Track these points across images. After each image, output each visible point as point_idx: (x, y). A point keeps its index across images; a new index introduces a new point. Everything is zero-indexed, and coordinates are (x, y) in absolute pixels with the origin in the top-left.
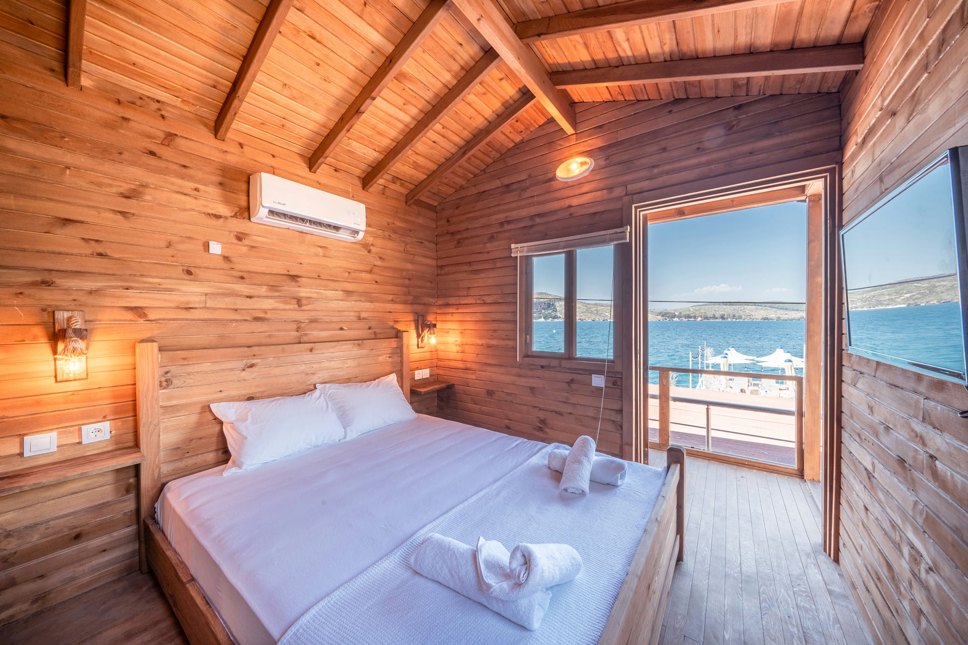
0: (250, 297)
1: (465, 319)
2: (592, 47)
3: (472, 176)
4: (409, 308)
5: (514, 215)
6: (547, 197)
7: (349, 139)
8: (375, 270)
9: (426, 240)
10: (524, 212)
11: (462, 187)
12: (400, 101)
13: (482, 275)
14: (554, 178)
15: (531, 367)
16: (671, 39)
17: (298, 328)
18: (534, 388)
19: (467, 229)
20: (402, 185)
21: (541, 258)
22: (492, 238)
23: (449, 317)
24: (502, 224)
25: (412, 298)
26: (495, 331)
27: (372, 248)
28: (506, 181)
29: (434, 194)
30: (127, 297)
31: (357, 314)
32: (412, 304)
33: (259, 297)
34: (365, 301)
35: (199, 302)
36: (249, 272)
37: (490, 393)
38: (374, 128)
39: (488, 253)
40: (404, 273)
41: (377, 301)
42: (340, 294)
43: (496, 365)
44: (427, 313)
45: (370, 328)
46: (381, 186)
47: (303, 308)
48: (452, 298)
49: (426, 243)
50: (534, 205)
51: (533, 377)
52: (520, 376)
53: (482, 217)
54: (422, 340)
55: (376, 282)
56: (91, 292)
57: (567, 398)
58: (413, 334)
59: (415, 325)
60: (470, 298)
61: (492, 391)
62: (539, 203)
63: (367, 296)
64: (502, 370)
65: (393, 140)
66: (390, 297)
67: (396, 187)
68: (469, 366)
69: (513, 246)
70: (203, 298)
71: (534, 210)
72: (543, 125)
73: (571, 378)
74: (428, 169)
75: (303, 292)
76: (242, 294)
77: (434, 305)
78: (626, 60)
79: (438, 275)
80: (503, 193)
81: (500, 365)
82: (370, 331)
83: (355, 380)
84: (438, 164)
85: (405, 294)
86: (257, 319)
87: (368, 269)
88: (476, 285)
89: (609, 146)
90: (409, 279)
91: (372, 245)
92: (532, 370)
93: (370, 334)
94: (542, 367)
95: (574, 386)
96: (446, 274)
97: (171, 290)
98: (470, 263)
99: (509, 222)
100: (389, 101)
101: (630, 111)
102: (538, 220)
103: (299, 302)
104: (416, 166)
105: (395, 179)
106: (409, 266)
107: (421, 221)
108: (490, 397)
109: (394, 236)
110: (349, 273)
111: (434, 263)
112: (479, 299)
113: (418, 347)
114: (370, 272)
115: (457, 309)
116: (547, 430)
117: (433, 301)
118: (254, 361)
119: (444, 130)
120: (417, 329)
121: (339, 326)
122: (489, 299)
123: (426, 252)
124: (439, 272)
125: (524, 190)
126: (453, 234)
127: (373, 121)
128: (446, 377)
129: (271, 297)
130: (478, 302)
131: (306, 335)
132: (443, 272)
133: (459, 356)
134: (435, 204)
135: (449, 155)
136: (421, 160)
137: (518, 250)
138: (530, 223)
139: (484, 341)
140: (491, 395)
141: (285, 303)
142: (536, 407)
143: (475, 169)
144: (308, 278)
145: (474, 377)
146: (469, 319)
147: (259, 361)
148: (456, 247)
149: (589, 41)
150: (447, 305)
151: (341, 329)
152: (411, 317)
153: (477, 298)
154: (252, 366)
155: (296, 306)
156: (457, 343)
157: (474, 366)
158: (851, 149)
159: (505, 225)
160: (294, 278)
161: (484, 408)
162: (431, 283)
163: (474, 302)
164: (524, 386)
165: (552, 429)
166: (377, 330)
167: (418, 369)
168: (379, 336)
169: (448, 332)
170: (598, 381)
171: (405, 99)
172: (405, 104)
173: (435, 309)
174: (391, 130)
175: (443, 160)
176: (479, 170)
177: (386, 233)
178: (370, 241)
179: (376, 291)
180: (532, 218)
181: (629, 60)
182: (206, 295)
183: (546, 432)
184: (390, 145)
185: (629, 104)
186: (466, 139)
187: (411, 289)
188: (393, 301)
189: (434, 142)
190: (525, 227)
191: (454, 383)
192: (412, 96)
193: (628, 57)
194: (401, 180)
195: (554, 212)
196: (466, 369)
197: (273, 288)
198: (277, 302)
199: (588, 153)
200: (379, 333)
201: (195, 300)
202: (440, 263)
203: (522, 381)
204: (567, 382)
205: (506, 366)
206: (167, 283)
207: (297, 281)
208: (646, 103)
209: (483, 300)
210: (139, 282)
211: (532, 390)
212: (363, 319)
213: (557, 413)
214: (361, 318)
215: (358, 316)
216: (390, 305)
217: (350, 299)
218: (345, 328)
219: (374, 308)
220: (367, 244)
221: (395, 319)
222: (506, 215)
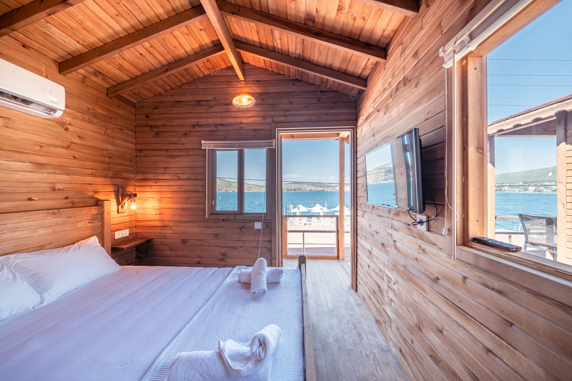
1: (163, 190)
2: (261, 34)
3: (170, 88)
4: (108, 181)
5: (203, 121)
6: (227, 114)
7: (47, 22)
8: (73, 146)
9: (126, 128)
10: (211, 121)
11: (160, 94)
12: (114, 12)
13: (178, 159)
14: (231, 104)
15: (216, 221)
16: (300, 48)
18: (218, 234)
19: (165, 125)
20: (104, 79)
21: (222, 152)
22: (186, 134)
23: (148, 189)
24: (194, 126)
25: (112, 173)
26: (188, 198)
27: (69, 126)
28: (198, 98)
29: (135, 93)
31: (51, 186)
32: (112, 178)
34: (61, 174)
37: (184, 242)
38: (80, 23)
39: (183, 144)
40: (105, 153)
41: (75, 174)
42: (28, 166)
43: (189, 222)
44: (128, 185)
45: (66, 198)
46: (81, 76)
48: (151, 174)
49: (126, 131)
50: (218, 118)
51: (217, 227)
52: (208, 227)
53: (177, 118)
54: (122, 207)
55: (74, 157)
57: (239, 238)
58: (114, 202)
59: (115, 194)
60: (167, 175)
61: (185, 240)
62: (221, 117)
63: (65, 170)
64: (194, 224)
65: (100, 40)
66: (90, 172)
67: (98, 80)
68: (166, 224)
69: (203, 142)
71: (217, 121)
72: (224, 69)
73: (242, 225)
74: (132, 74)
77: (133, 179)
78: (277, 49)
79: (136, 156)
80: (194, 105)
81: (193, 222)
82: (67, 201)
83: (49, 246)
84: (142, 72)
85: (105, 169)
87: (65, 144)
88: (173, 166)
89: (264, 94)
90: (110, 158)
91: (70, 124)
92: (216, 222)
93: (67, 203)
94: (223, 220)
95: (244, 230)
96: (145, 156)
98: (167, 150)
99: (199, 126)
100: (102, 6)
101: (275, 78)
102: (220, 128)
104: (121, 68)
105: (97, 73)
106: (109, 147)
107: (121, 112)
108: (184, 244)
109: (94, 120)
110: (41, 146)
111: (133, 146)
112: (175, 176)
113: (118, 213)
114: (68, 148)
115: (156, 183)
116: (227, 260)
117: (133, 176)
119: (151, 48)
120: (117, 198)
121: (27, 197)
122: (183, 177)
123: (126, 138)
124: (138, 154)
125: (211, 106)
126: (151, 127)
127: (80, 17)
128: (144, 234)
130: (174, 178)
132: (141, 154)
133: (157, 217)
134: (135, 102)
135: (153, 68)
136: (126, 65)
137: (206, 145)
138: (214, 129)
139: (179, 206)
140: (185, 243)
142: (219, 246)
143: (173, 84)
145: (171, 231)
146: (167, 190)
148: (154, 137)
149: (260, 30)
150: (146, 180)
151: (30, 199)
152: (111, 189)
153: (173, 175)
156: (155, 208)
157: (171, 224)
158: (360, 121)
159: (197, 127)
161: (179, 253)
162: (131, 162)
163: (171, 178)
164: (210, 234)
165: (230, 258)
166: (75, 200)
167: (118, 230)
168: (77, 205)
169: (146, 200)
170: (258, 226)
171: (118, 11)
172: (117, 15)
173: (134, 183)
174: (100, 31)
175: (147, 70)
176: (176, 85)
177: (85, 116)
178: (68, 120)
179: (74, 165)
180: (216, 125)
181: (279, 50)
183: (225, 261)
184: (97, 43)
185: (273, 73)
186: (169, 61)
187: (111, 165)
188: (93, 175)
189: (141, 54)
190: (211, 131)
191: (153, 237)
192: (126, 12)
193: (278, 48)
194: (104, 75)
195: (232, 124)
196: (164, 226)
199: (252, 94)
200: (77, 202)
202: (139, 147)
203: (209, 231)
204: (239, 228)
205: (197, 222)
208: (281, 76)
209: (179, 177)
211: (216, 235)
212: (58, 190)
213: (233, 248)
214: (56, 189)
215: (52, 188)
216: (90, 178)
217: (42, 171)
218: (35, 198)
219: (71, 180)
220: (65, 123)
221: (95, 190)
222: (197, 120)
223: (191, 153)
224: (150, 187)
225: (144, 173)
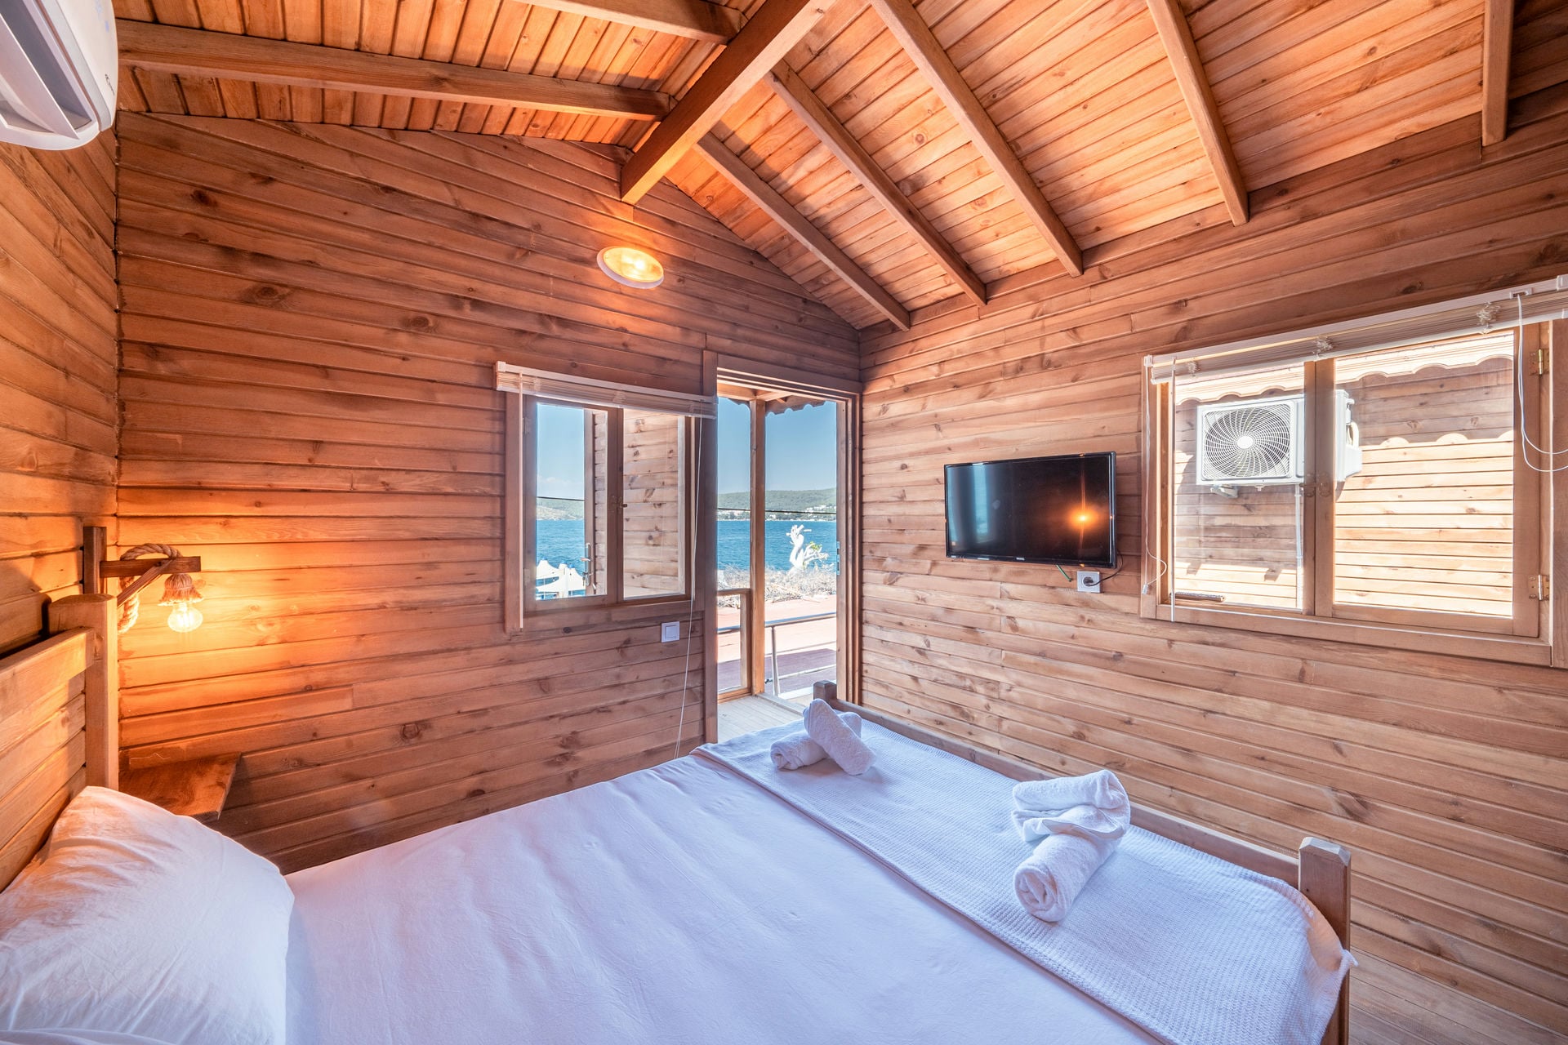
2: (772, 138)
3: (347, 121)
4: (62, 495)
5: (493, 292)
6: (578, 291)
9: (97, 228)
10: (524, 300)
11: (292, 126)
13: (378, 414)
14: (591, 262)
15: (543, 635)
18: (547, 678)
19: (311, 264)
22: (418, 324)
24: (456, 301)
25: (71, 452)
26: (429, 565)
28: (472, 204)
32: (71, 478)
37: (411, 732)
39: (404, 358)
40: (55, 344)
43: (435, 652)
50: (547, 295)
51: (543, 657)
52: (511, 662)
53: (380, 253)
57: (618, 676)
60: (324, 472)
61: (418, 723)
62: (558, 296)
64: (459, 660)
68: (318, 677)
69: (502, 366)
71: (547, 305)
73: (625, 638)
77: (112, 485)
79: (126, 373)
80: (458, 226)
81: (449, 650)
85: (57, 436)
88: (353, 438)
89: (684, 263)
94: (566, 630)
95: (630, 652)
98: (325, 371)
99: (477, 304)
101: (712, 229)
102: (555, 329)
108: (414, 741)
112: (367, 480)
115: (257, 505)
116: (580, 754)
122: (407, 483)
123: (99, 278)
124: (134, 363)
125: (528, 252)
126: (229, 251)
128: (182, 744)
130: (362, 487)
132: (162, 367)
133: (271, 654)
135: (380, 46)
137: (510, 376)
138: (536, 328)
140: (418, 735)
142: (552, 717)
145: (347, 704)
146: (324, 537)
148: (246, 303)
153: (356, 475)
156: (254, 615)
157: (342, 674)
159: (467, 307)
163: (346, 486)
164: (521, 682)
165: (589, 745)
170: (671, 632)
173: (114, 502)
180: (544, 318)
181: (780, 185)
183: (576, 759)
185: (705, 214)
186: (461, 54)
187: (71, 415)
190: (523, 332)
191: (241, 748)
193: (785, 182)
195: (594, 328)
196: (308, 689)
199: (657, 253)
203: (518, 672)
204: (617, 648)
208: (725, 232)
209: (384, 484)
211: (543, 684)
213: (599, 711)
222: (467, 283)
223: (441, 398)
224: (225, 524)
225: (180, 457)
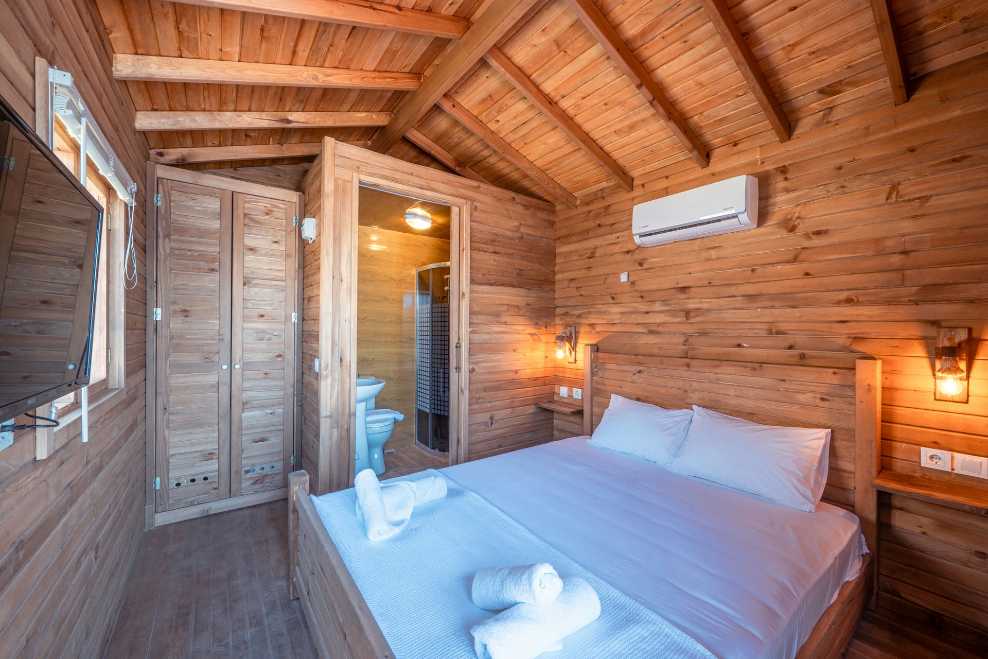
0: (647, 313)
8: (804, 255)
12: (680, 46)
17: (686, 341)
20: (857, 84)
25: (914, 290)
27: (797, 222)
30: (588, 318)
31: (766, 327)
32: (913, 302)
33: (653, 312)
34: (782, 307)
35: (618, 319)
36: (647, 291)
38: (701, 85)
40: (889, 244)
41: (808, 305)
42: (739, 302)
45: (791, 347)
46: (818, 114)
47: (691, 320)
55: (807, 274)
56: (579, 316)
59: (927, 346)
63: (787, 299)
66: (843, 295)
70: (619, 316)
75: (692, 305)
76: (641, 310)
82: (791, 352)
85: (890, 285)
86: (651, 332)
87: (790, 257)
90: (905, 253)
91: (798, 218)
93: (790, 356)
97: (605, 312)
103: (687, 313)
105: (829, 89)
106: (908, 226)
109: (854, 183)
110: (753, 270)
113: (935, 398)
114: (795, 260)
118: (641, 368)
121: (738, 342)
127: (690, 83)
129: (662, 312)
131: (693, 349)
141: (673, 316)
144: (698, 287)
147: (645, 368)
151: (739, 346)
152: (915, 330)
154: (640, 372)
155: (684, 319)
160: (684, 289)
166: (808, 352)
167: (935, 445)
168: (809, 362)
171: (678, 40)
172: (685, 42)
177: (831, 188)
179: (805, 289)
182: (622, 313)
188: (849, 302)
197: (664, 302)
198: (666, 316)
200: (812, 357)
201: (617, 318)
206: (603, 308)
207: (685, 293)
210: (595, 308)
212: (777, 334)
214: (774, 332)
215: (768, 329)
216: (842, 309)
217: (754, 306)
218: (745, 345)
219: (800, 317)
220: (790, 219)
221: (856, 333)
